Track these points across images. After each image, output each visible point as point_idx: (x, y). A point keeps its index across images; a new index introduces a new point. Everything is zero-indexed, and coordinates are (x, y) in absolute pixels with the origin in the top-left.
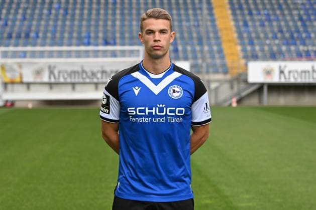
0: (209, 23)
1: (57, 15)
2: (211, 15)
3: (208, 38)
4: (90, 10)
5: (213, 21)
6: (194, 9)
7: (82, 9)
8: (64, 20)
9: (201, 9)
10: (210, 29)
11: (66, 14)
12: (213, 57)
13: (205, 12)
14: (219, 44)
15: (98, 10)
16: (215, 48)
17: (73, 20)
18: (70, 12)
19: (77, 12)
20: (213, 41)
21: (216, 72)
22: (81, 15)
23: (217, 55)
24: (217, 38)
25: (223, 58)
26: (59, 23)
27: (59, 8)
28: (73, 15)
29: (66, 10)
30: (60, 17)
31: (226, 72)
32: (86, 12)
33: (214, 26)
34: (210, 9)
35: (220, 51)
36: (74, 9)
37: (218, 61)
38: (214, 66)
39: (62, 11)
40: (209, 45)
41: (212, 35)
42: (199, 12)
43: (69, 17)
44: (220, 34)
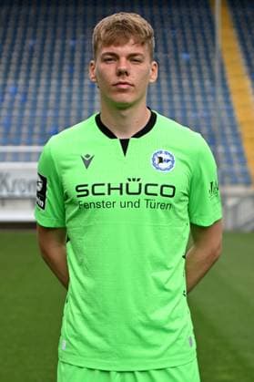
0: (224, 114)
1: (12, 102)
2: (228, 102)
3: (224, 135)
4: (59, 95)
5: (230, 111)
6: (204, 95)
7: (47, 94)
8: (22, 109)
9: (214, 94)
10: (226, 122)
11: (24, 100)
12: (230, 162)
13: (220, 98)
14: (239, 144)
15: (70, 95)
16: (233, 149)
17: (34, 109)
18: (30, 97)
19: (41, 97)
20: (230, 140)
21: (235, 183)
22: (47, 101)
23: (235, 159)
24: (236, 135)
25: (243, 162)
26: (16, 113)
27: (15, 93)
28: (35, 102)
29: (25, 94)
30: (17, 105)
31: (248, 183)
32: (52, 97)
33: (232, 118)
34: (227, 94)
35: (240, 154)
36: (37, 94)
37: (237, 168)
38: (232, 174)
39: (19, 97)
40: (226, 145)
41: (228, 131)
42: (210, 99)
43: (28, 105)
44: (240, 130)
